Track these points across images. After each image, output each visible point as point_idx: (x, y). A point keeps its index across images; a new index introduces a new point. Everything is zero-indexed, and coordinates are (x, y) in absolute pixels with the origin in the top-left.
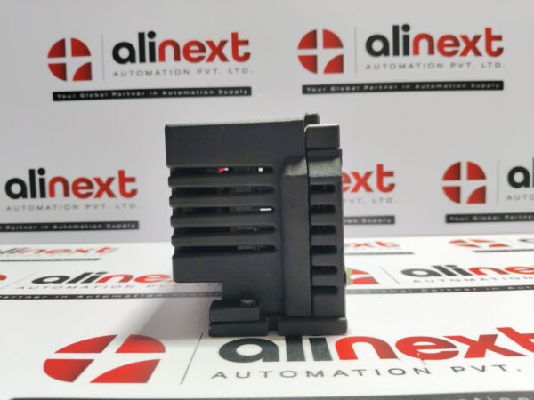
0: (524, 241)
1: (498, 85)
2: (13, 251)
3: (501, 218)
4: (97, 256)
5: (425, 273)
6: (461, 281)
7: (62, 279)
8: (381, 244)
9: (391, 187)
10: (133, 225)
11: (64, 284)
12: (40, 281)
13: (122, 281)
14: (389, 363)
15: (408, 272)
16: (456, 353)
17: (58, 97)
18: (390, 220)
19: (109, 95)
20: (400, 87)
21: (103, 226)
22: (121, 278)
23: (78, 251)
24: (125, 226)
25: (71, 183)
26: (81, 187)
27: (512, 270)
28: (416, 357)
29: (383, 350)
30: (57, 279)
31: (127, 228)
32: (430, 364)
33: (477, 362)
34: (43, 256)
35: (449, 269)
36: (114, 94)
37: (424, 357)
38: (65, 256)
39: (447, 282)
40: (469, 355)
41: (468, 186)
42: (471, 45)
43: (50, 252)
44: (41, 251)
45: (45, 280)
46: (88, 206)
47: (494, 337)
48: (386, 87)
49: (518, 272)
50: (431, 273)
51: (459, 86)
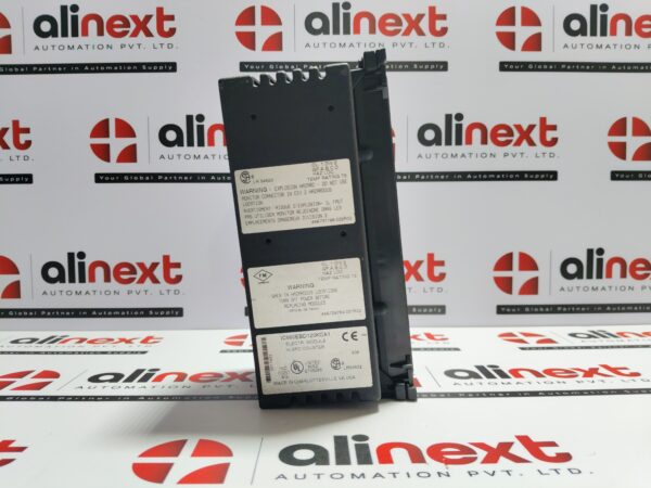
0: (573, 335)
1: (551, 176)
2: (51, 340)
3: (554, 309)
4: (143, 347)
5: (466, 375)
6: (498, 385)
7: (117, 377)
8: (430, 336)
9: (442, 276)
10: (177, 312)
11: (120, 383)
12: (95, 379)
13: (177, 380)
14: (419, 467)
15: (450, 373)
16: (474, 459)
17: (100, 178)
18: (441, 310)
19: (154, 178)
20: (451, 177)
21: (145, 313)
22: (176, 376)
23: (122, 340)
24: (168, 313)
25: (112, 267)
26: (123, 273)
27: (549, 372)
28: (441, 462)
29: (416, 455)
30: (112, 377)
31: (170, 316)
32: (452, 468)
33: (490, 467)
34: (86, 347)
35: (490, 370)
36: (160, 177)
37: (448, 462)
38: (109, 347)
39: (484, 385)
40: (486, 461)
41: (520, 277)
42: (525, 135)
43: (92, 342)
44: (82, 340)
45: (101, 378)
46: (129, 292)
47: (510, 444)
48: (437, 177)
49: (554, 375)
50: (473, 375)
51: (511, 176)
